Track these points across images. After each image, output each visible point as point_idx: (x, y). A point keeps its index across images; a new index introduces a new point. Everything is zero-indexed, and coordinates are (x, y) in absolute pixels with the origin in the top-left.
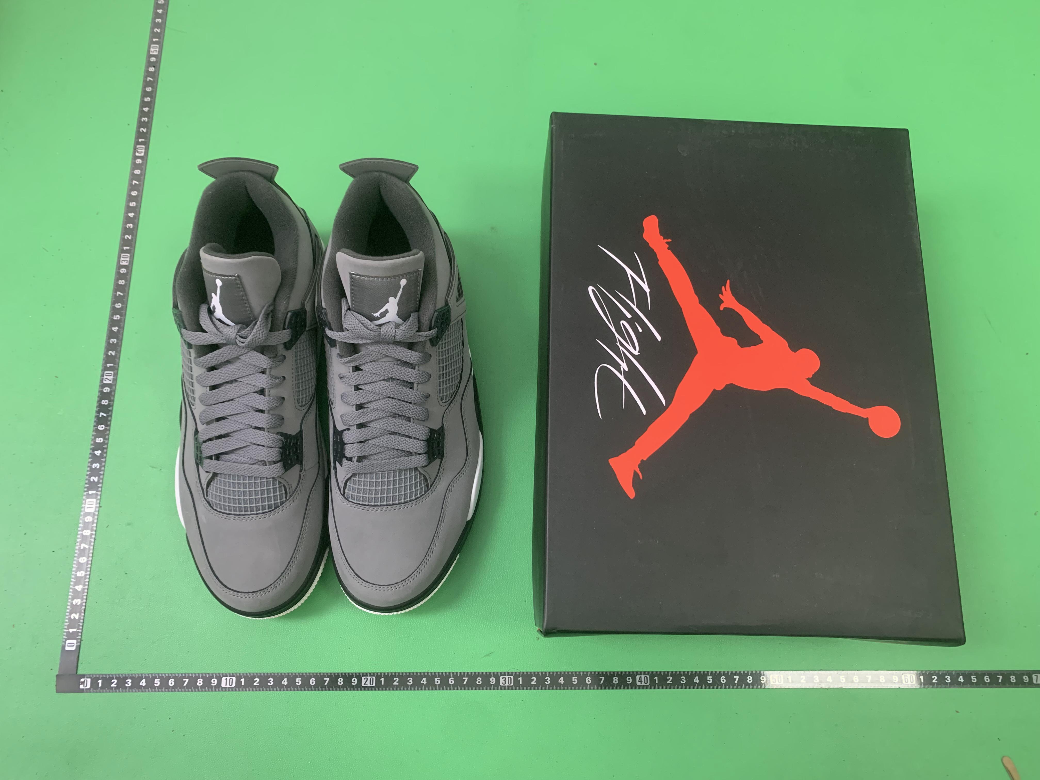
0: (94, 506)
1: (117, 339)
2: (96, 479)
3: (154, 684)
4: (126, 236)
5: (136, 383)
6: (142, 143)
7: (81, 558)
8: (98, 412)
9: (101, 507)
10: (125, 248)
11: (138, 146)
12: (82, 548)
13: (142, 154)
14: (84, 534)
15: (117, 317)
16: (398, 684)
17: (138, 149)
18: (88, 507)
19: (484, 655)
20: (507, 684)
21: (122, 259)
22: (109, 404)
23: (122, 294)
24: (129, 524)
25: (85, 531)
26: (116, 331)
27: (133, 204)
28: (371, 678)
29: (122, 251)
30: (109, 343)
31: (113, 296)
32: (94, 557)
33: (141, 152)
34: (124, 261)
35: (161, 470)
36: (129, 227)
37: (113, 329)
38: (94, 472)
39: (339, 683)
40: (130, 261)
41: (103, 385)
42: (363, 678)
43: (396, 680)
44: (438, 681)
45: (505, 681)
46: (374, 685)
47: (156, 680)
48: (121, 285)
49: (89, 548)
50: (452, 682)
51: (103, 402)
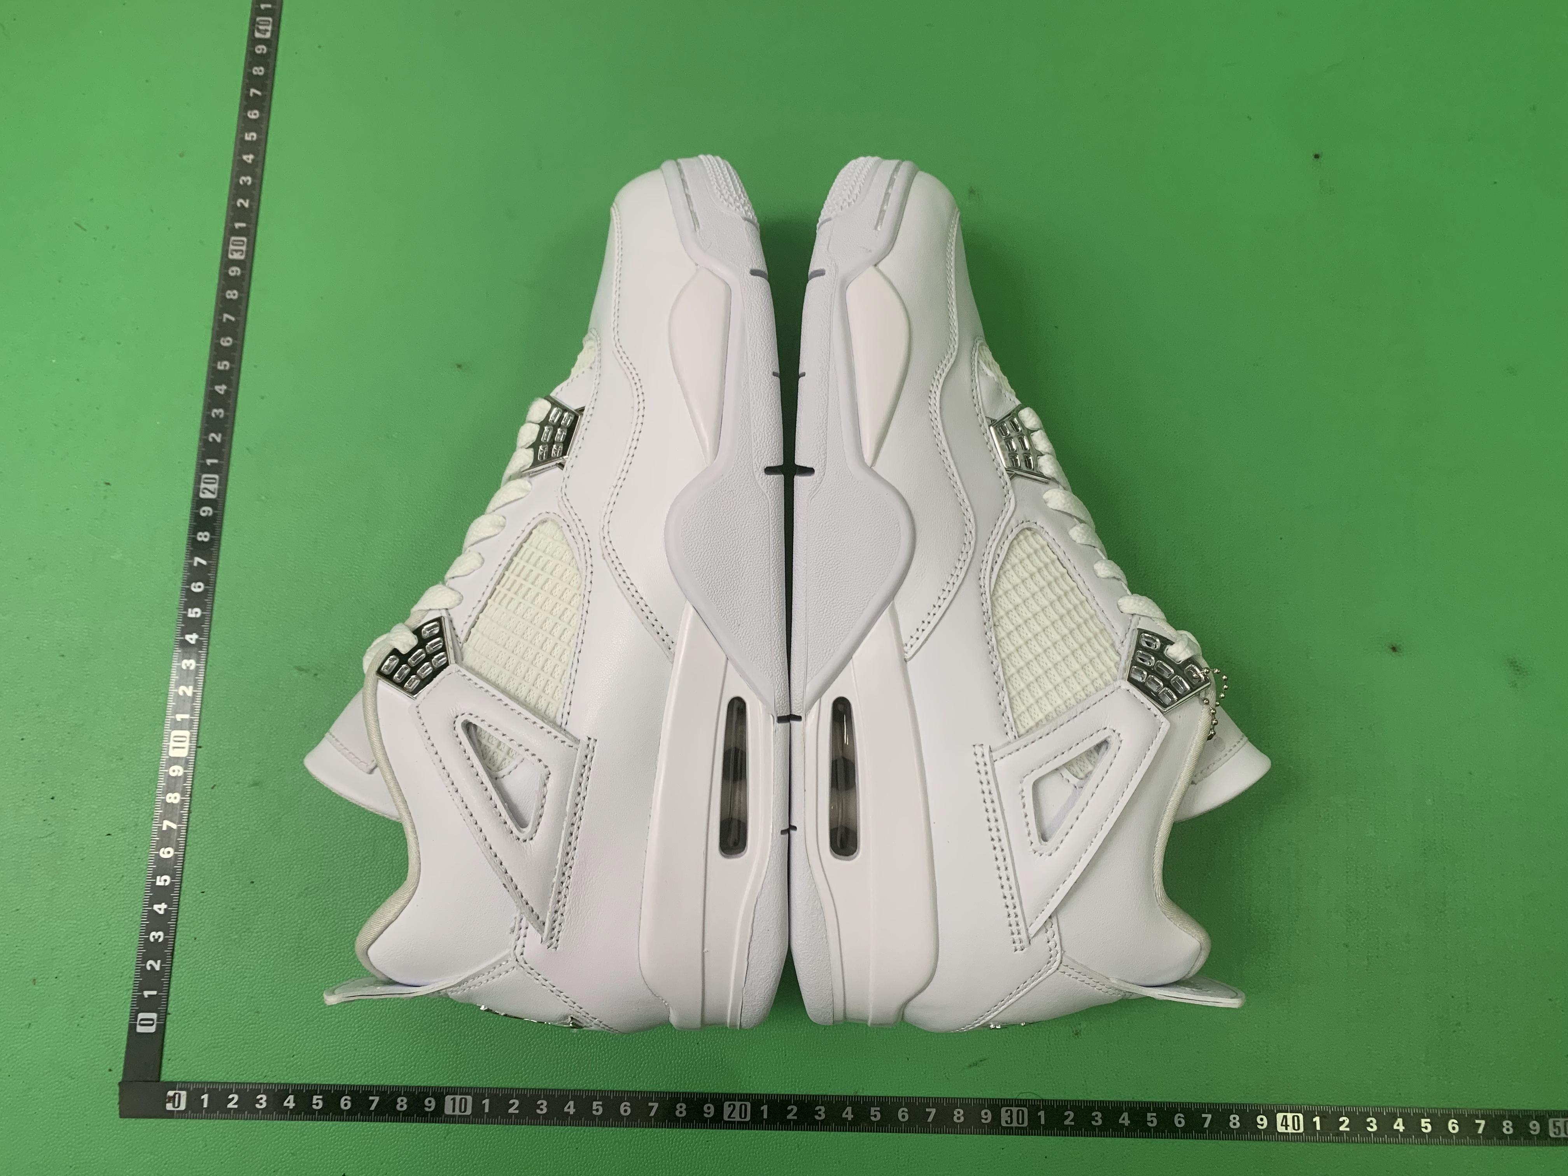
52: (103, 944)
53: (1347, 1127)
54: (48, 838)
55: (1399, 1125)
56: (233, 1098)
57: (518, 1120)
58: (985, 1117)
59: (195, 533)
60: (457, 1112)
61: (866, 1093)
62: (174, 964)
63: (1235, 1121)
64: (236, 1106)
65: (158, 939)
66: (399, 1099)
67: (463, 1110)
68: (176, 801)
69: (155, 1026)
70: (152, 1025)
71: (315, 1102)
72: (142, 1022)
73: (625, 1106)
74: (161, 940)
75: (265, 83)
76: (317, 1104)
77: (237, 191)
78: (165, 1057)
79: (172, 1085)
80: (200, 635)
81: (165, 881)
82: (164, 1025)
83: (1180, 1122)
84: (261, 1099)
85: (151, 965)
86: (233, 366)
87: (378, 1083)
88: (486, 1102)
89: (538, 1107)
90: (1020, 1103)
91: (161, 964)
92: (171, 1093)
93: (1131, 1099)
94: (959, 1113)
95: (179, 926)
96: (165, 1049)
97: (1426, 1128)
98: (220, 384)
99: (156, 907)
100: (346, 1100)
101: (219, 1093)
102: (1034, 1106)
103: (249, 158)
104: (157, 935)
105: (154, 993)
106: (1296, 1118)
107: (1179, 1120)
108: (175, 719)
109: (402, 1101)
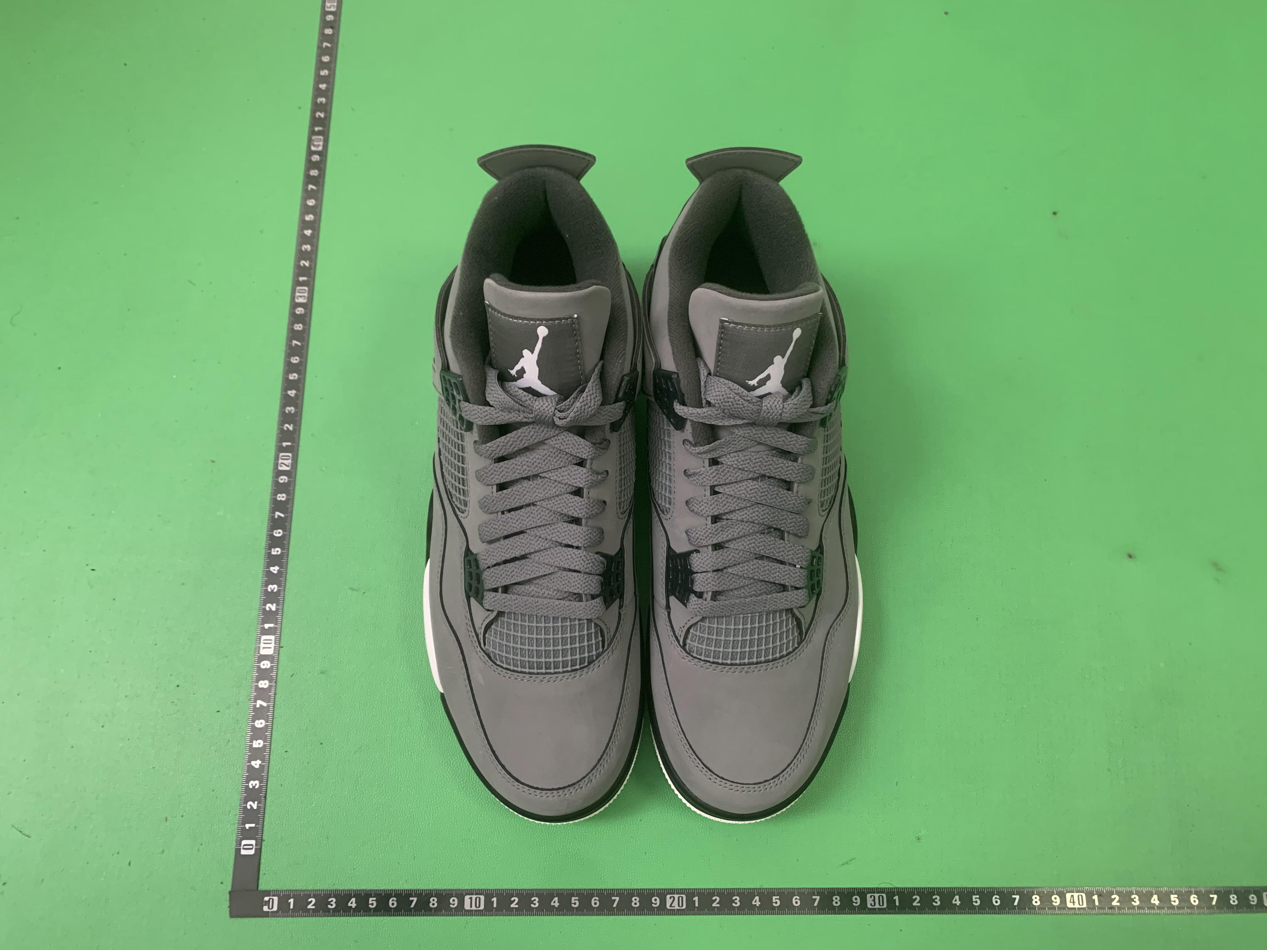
0: (272, 645)
1: (296, 407)
2: (273, 607)
3: (369, 904)
4: (303, 263)
5: (324, 469)
6: (319, 133)
7: (257, 721)
8: (273, 511)
9: (282, 647)
10: (301, 279)
11: (314, 138)
12: (258, 706)
13: (320, 148)
14: (260, 686)
15: (293, 376)
16: (718, 905)
17: (313, 141)
18: (264, 648)
19: (841, 863)
20: (877, 906)
21: (297, 294)
22: (287, 500)
23: (299, 344)
24: (323, 673)
25: (261, 682)
26: (293, 395)
27: (309, 218)
28: (679, 897)
29: (297, 283)
30: (284, 412)
31: (286, 346)
32: (275, 720)
33: (318, 145)
34: (301, 297)
35: (364, 593)
36: (306, 250)
37: (289, 392)
38: (270, 597)
39: (633, 904)
40: (308, 297)
41: (278, 473)
42: (668, 896)
43: (716, 899)
44: (776, 901)
45: (874, 900)
46: (684, 907)
47: (371, 899)
48: (298, 331)
49: (268, 706)
50: (796, 903)
51: (279, 497)
52: (215, 791)
53: (1117, 902)
54: (175, 715)
55: (1155, 900)
56: (311, 901)
57: (519, 912)
58: (855, 901)
59: (276, 495)
60: (474, 908)
61: (767, 886)
62: (267, 805)
63: (1036, 900)
64: (314, 907)
65: (254, 787)
66: (431, 900)
67: (478, 906)
68: (266, 687)
69: (254, 850)
70: (252, 849)
71: (370, 902)
72: (245, 847)
73: (595, 900)
74: (257, 787)
75: (319, 181)
76: (372, 904)
77: (301, 255)
78: (261, 872)
79: (267, 893)
80: (281, 567)
81: (259, 744)
82: (261, 849)
83: (997, 902)
84: (332, 901)
85: (250, 805)
86: (301, 376)
87: (416, 888)
88: (495, 899)
89: (532, 902)
90: (880, 890)
91: (258, 804)
92: (266, 899)
93: (960, 886)
94: (836, 899)
95: (269, 777)
96: (262, 866)
97: (1175, 901)
98: (291, 390)
99: (253, 763)
100: (393, 900)
101: (301, 898)
102: (890, 893)
103: (308, 232)
104: (254, 783)
105: (253, 825)
106: (1080, 897)
107: (996, 901)
108: (264, 628)
109: (433, 900)
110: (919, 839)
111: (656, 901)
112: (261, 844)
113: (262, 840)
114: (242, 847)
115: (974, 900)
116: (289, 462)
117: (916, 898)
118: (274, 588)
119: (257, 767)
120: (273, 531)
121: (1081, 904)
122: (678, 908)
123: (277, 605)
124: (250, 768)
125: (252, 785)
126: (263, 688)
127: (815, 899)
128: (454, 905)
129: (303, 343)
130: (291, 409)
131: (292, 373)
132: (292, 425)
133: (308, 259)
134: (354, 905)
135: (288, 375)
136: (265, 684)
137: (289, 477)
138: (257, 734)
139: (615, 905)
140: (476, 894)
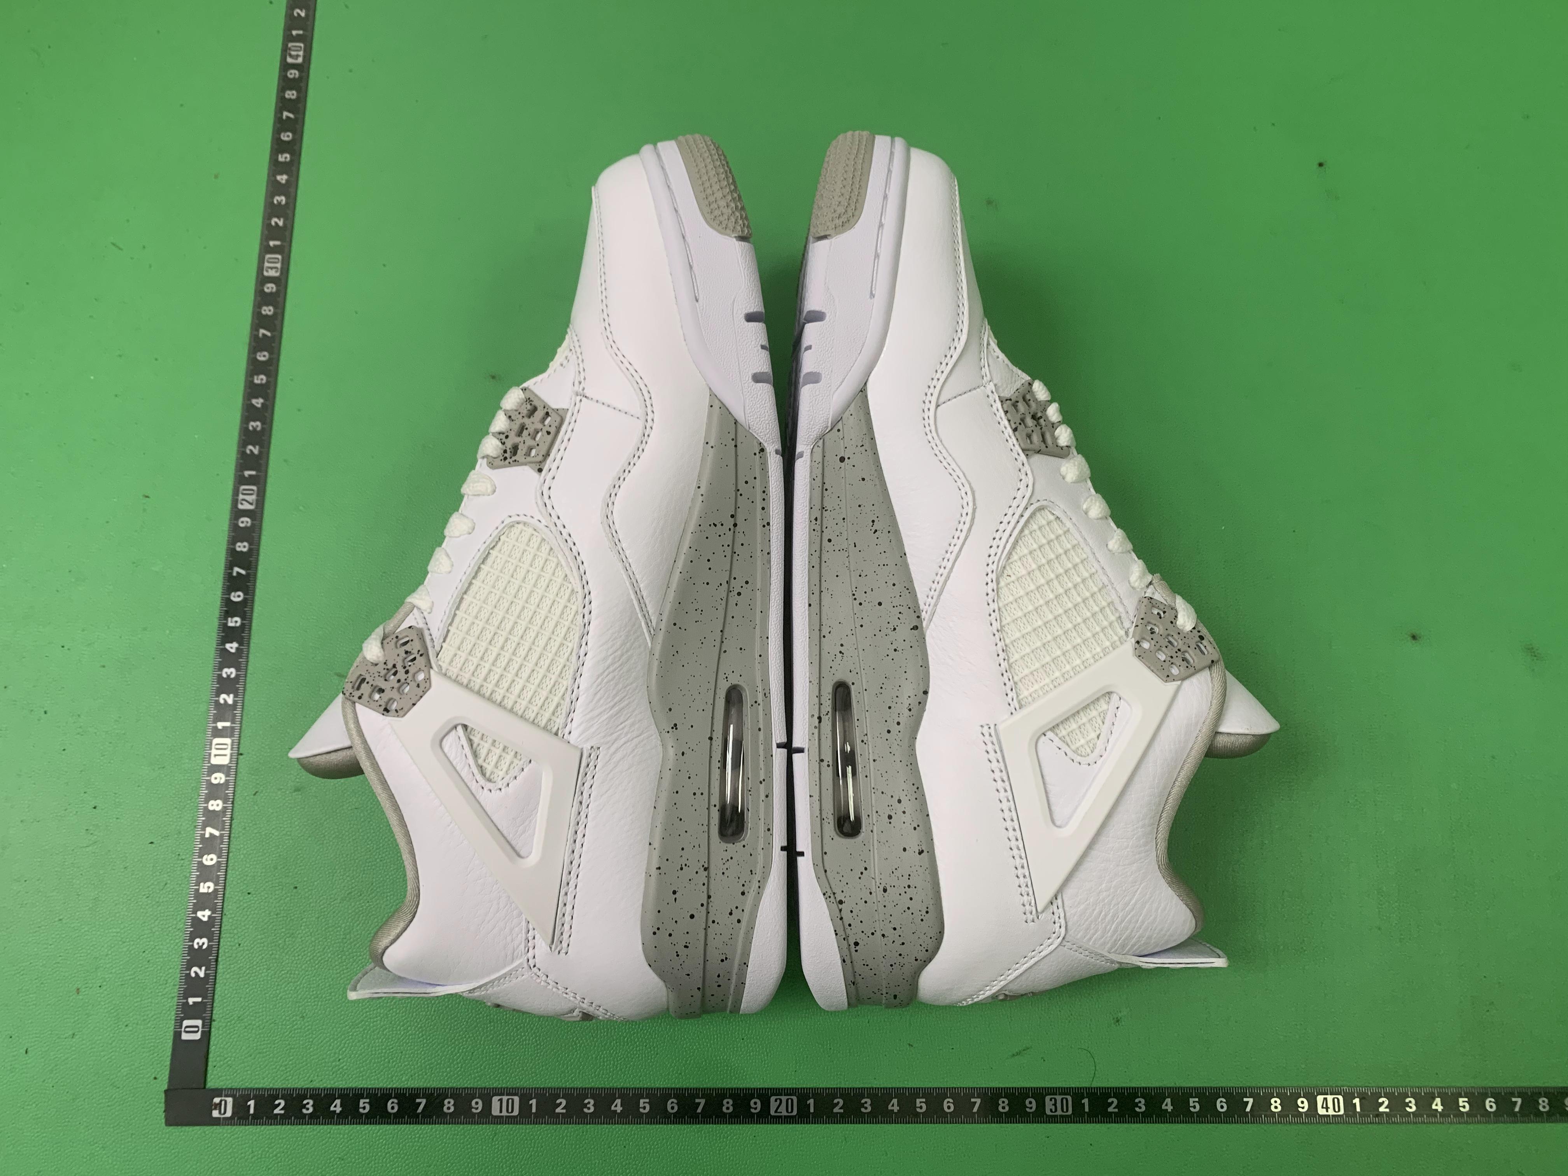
110: (1118, 1021)
111: (756, 1105)
112: (211, 1025)
113: (211, 1020)
114: (183, 1030)
115: (1191, 1104)
116: (252, 498)
117: (1113, 1102)
118: (231, 673)
119: (205, 919)
120: (229, 594)
121: (1337, 1109)
122: (786, 1114)
123: (235, 696)
124: (196, 921)
125: (198, 943)
126: (214, 811)
127: (975, 1103)
128: (477, 1109)
129: (274, 333)
130: (256, 425)
131: (258, 374)
132: (257, 447)
133: (282, 217)
134: (338, 1110)
135: (253, 378)
136: (218, 805)
137: (252, 520)
138: (205, 873)
139: (699, 1110)
140: (507, 1095)
